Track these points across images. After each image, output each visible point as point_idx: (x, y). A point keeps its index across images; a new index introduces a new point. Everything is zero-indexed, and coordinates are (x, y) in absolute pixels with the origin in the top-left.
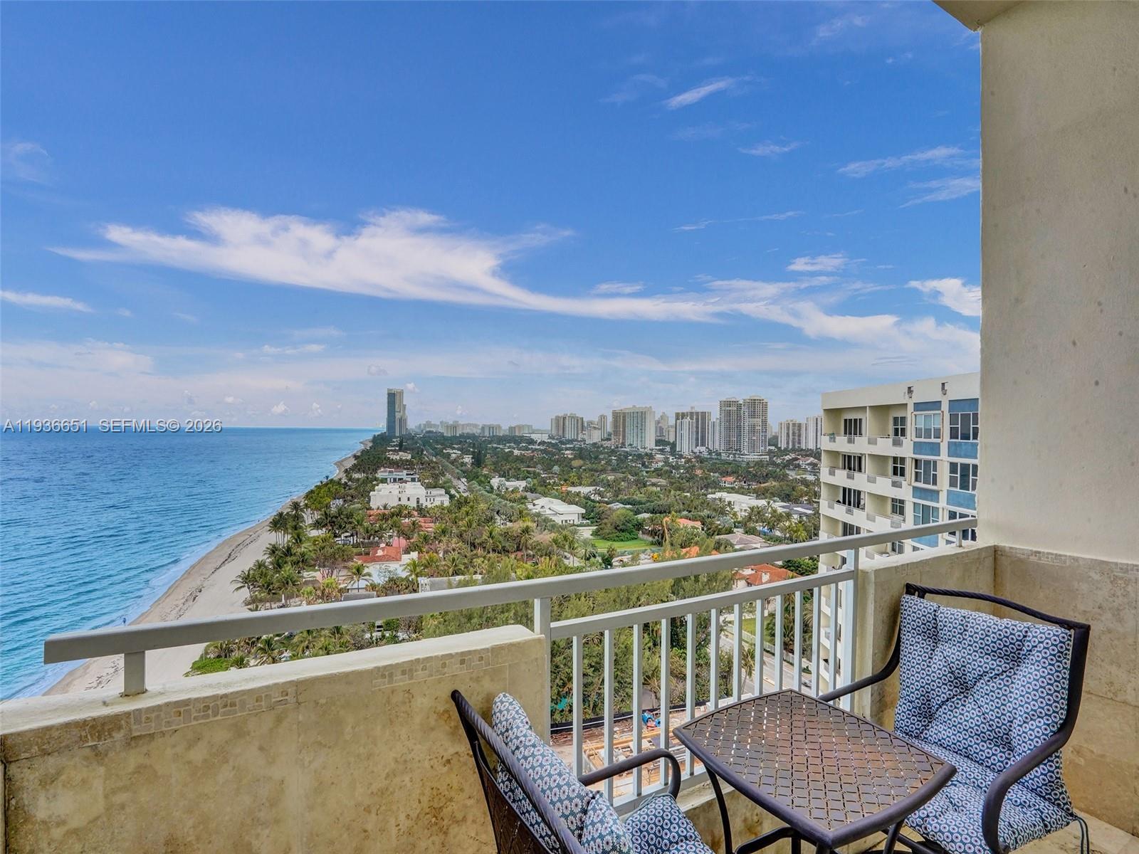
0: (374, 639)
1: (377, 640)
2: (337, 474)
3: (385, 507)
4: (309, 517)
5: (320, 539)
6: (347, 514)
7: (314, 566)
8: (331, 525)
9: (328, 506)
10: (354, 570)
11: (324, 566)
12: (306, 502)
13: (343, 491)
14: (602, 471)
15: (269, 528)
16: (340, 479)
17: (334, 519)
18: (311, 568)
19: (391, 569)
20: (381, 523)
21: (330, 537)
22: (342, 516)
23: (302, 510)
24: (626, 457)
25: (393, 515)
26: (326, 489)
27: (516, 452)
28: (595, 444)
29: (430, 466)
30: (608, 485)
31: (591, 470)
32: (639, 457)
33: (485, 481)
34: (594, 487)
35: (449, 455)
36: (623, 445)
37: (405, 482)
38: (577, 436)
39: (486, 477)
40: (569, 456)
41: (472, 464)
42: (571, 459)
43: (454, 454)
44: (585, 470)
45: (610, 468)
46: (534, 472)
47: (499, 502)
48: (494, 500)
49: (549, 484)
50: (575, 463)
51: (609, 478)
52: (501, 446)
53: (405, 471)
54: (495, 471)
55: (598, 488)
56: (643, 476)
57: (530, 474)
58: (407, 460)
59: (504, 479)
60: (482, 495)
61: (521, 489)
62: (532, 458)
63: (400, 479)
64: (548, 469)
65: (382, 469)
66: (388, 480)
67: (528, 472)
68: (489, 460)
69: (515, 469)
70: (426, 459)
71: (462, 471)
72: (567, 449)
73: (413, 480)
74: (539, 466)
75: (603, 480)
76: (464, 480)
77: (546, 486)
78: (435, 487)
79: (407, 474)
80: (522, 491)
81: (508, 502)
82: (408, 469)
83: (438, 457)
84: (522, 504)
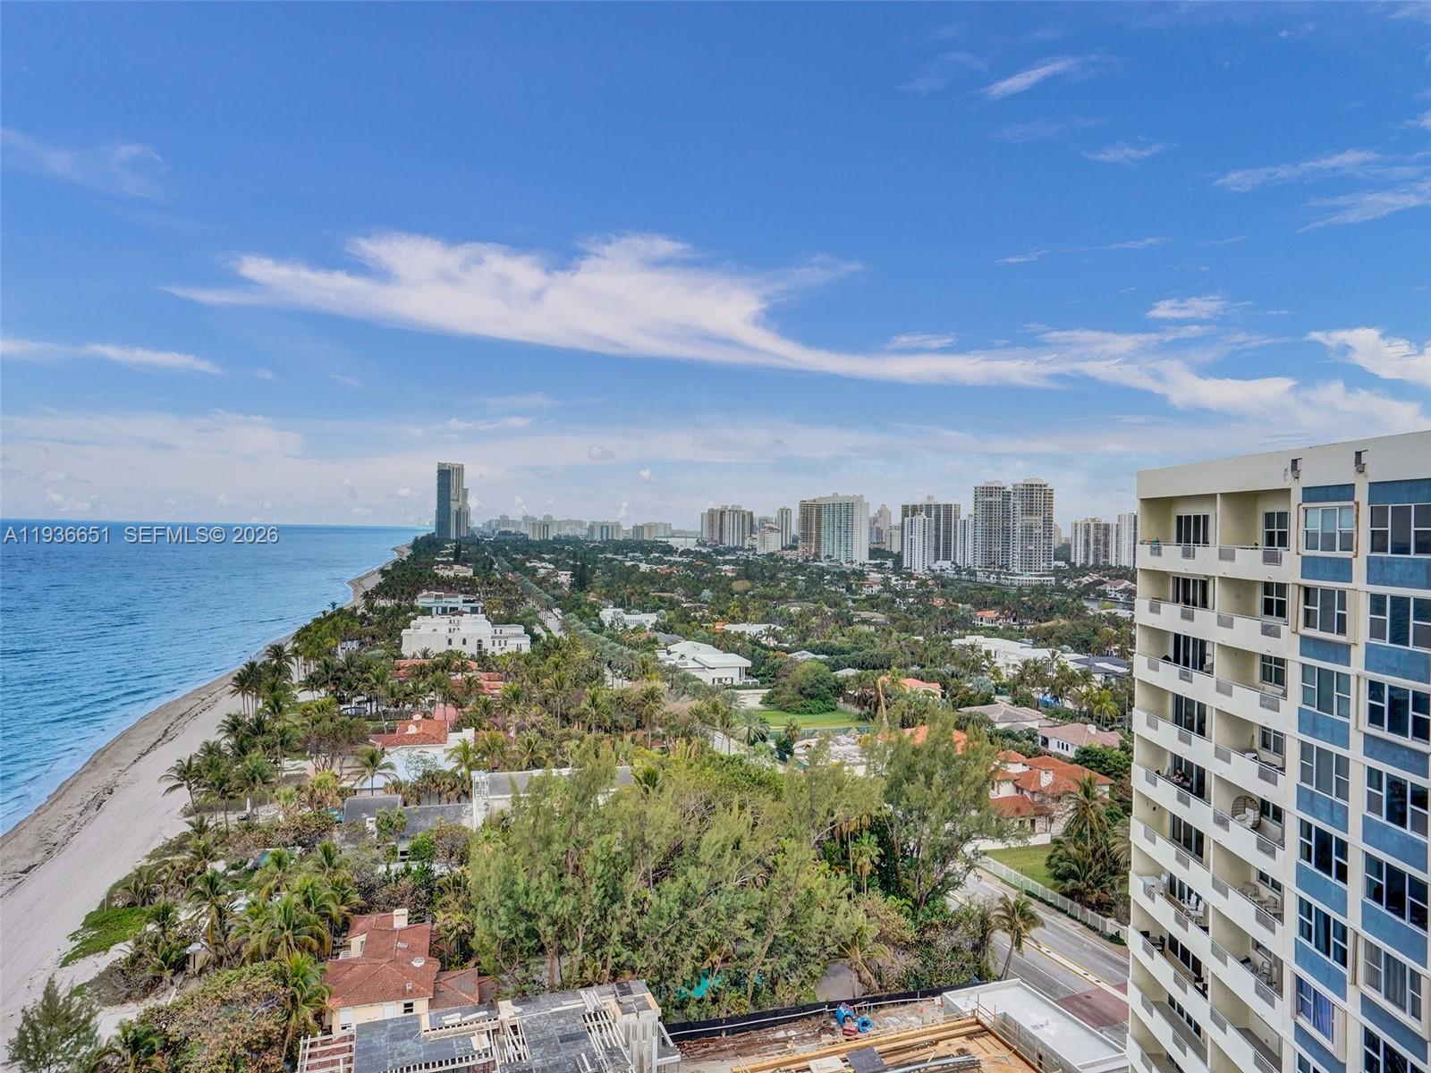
0: (392, 874)
5: (314, 707)
6: (360, 666)
11: (318, 752)
14: (780, 598)
17: (339, 674)
21: (331, 703)
24: (821, 577)
27: (644, 567)
28: (772, 554)
29: (503, 587)
30: (790, 621)
31: (764, 597)
32: (843, 576)
33: (589, 613)
34: (767, 625)
35: (535, 570)
36: (817, 556)
37: (461, 614)
38: (743, 542)
39: (593, 606)
40: (729, 574)
41: (571, 585)
42: (731, 579)
43: (544, 568)
44: (753, 597)
45: (794, 594)
46: (671, 600)
47: (611, 648)
48: (603, 644)
49: (695, 619)
50: (738, 586)
51: (792, 610)
52: (620, 558)
53: (461, 597)
54: (608, 596)
55: (773, 626)
56: (847, 607)
57: (665, 602)
58: (465, 579)
59: (621, 610)
60: (584, 635)
61: (649, 626)
62: (668, 577)
63: (452, 609)
64: (694, 594)
65: (425, 593)
66: (434, 610)
67: (661, 599)
68: (599, 577)
69: (640, 595)
70: (498, 576)
71: (553, 596)
72: (725, 563)
73: (474, 611)
74: (680, 590)
75: (781, 614)
76: (557, 611)
77: (689, 622)
78: (508, 623)
79: (464, 602)
80: (650, 629)
81: (626, 649)
82: (466, 593)
83: (518, 574)
84: (649, 650)
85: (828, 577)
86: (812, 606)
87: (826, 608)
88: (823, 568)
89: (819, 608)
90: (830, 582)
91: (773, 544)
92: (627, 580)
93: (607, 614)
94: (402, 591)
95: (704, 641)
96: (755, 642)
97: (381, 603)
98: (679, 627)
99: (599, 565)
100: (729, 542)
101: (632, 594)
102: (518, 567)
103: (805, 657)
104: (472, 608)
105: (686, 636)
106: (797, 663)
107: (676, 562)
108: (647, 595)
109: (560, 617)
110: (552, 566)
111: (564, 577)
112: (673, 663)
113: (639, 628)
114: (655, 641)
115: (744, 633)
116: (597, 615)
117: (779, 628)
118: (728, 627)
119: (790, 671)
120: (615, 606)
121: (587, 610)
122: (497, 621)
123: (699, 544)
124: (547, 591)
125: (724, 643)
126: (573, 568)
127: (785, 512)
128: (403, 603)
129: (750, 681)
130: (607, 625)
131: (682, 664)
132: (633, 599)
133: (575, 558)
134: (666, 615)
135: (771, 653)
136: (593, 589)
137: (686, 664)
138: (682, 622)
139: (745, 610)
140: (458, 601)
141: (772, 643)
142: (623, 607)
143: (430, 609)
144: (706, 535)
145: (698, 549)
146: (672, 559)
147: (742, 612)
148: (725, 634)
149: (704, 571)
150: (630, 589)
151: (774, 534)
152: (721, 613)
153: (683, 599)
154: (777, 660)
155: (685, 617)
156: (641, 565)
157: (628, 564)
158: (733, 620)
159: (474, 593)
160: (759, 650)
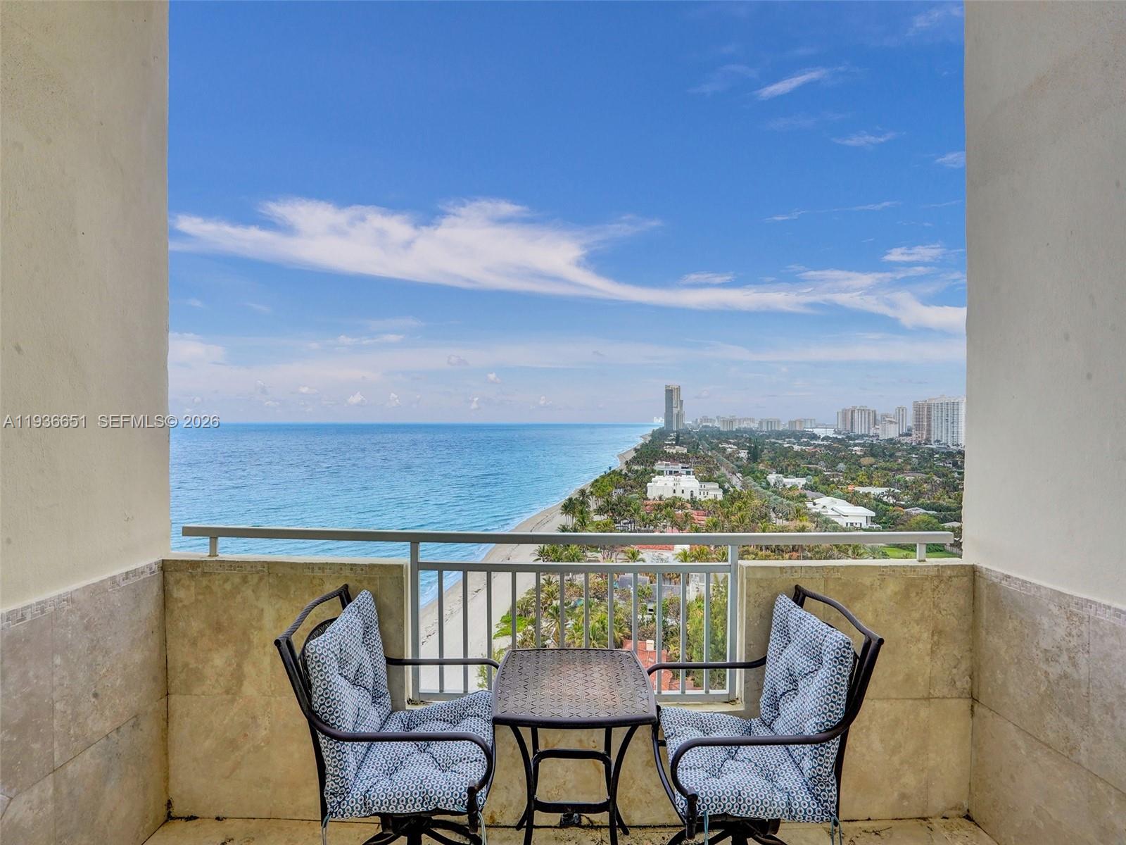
0: (645, 620)
1: (647, 622)
2: (618, 465)
3: (660, 498)
4: (593, 504)
5: (601, 524)
6: (625, 503)
7: (597, 547)
8: (612, 512)
9: (610, 495)
10: (630, 555)
11: (604, 549)
12: (592, 490)
13: (623, 481)
14: (898, 470)
15: (561, 511)
16: (621, 470)
17: (615, 507)
18: (594, 549)
19: (663, 557)
20: (656, 512)
21: (610, 523)
22: (621, 505)
23: (587, 497)
25: (667, 505)
26: (609, 478)
27: (796, 448)
28: (892, 439)
29: (705, 460)
30: (906, 486)
31: (885, 469)
32: (950, 455)
33: (760, 477)
34: (888, 489)
35: (725, 449)
36: (928, 441)
37: (681, 475)
38: (869, 431)
39: (762, 472)
40: (858, 453)
41: (748, 459)
42: (860, 457)
43: (730, 449)
44: (877, 468)
45: (909, 467)
46: (816, 470)
47: (775, 500)
48: (769, 496)
49: (833, 482)
50: (866, 461)
51: (907, 478)
52: (780, 442)
53: (681, 465)
54: (772, 466)
55: (892, 489)
56: (953, 477)
57: (812, 471)
58: (683, 454)
59: (781, 475)
60: (757, 491)
61: (800, 486)
62: (813, 455)
63: (676, 472)
64: (832, 465)
65: (659, 462)
66: (665, 472)
67: (809, 469)
68: (766, 455)
69: (794, 465)
70: (702, 452)
71: (737, 466)
72: (855, 445)
73: (688, 473)
74: (822, 463)
75: (899, 481)
76: (739, 475)
77: (829, 485)
78: (709, 481)
79: (683, 468)
80: (801, 488)
81: (785, 500)
82: (684, 462)
83: (714, 452)
84: (801, 502)
85: (937, 456)
86: (924, 476)
87: (935, 478)
88: (932, 449)
89: (929, 478)
90: (939, 459)
91: (892, 432)
92: (785, 456)
93: (772, 478)
94: (647, 461)
95: (839, 497)
96: (878, 499)
97: (635, 467)
98: (821, 487)
99: (766, 447)
100: (858, 430)
101: (789, 465)
102: (714, 448)
103: (917, 512)
104: (687, 472)
105: (827, 494)
106: (911, 516)
107: (819, 445)
108: (799, 466)
109: (741, 478)
110: (736, 447)
111: (743, 454)
112: (818, 511)
113: (793, 488)
114: (805, 496)
115: (869, 493)
116: (766, 478)
117: (896, 491)
118: (857, 489)
119: (906, 521)
120: (777, 473)
121: (758, 475)
122: (702, 480)
123: (836, 433)
124: (732, 463)
125: (854, 499)
126: (749, 448)
127: (901, 410)
128: (648, 468)
129: (875, 526)
130: (772, 484)
131: (824, 512)
132: (789, 468)
133: (750, 442)
134: (812, 480)
135: (891, 508)
136: (762, 461)
137: (827, 512)
138: (824, 484)
139: (870, 477)
140: (679, 467)
141: (892, 501)
142: (783, 473)
143: (663, 471)
144: (840, 427)
145: (835, 436)
146: (816, 442)
147: (868, 478)
148: (855, 493)
149: (839, 451)
150: (787, 462)
151: (892, 425)
152: (852, 479)
153: (825, 469)
154: (895, 513)
155: (826, 481)
156: (794, 447)
157: (786, 446)
158: (862, 484)
159: (688, 463)
160: (881, 505)
